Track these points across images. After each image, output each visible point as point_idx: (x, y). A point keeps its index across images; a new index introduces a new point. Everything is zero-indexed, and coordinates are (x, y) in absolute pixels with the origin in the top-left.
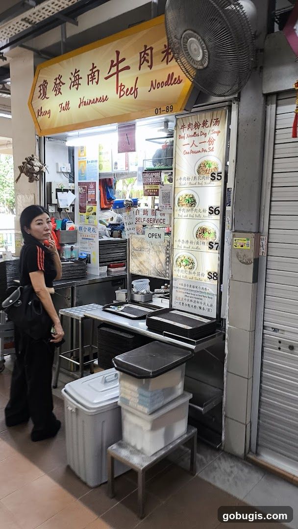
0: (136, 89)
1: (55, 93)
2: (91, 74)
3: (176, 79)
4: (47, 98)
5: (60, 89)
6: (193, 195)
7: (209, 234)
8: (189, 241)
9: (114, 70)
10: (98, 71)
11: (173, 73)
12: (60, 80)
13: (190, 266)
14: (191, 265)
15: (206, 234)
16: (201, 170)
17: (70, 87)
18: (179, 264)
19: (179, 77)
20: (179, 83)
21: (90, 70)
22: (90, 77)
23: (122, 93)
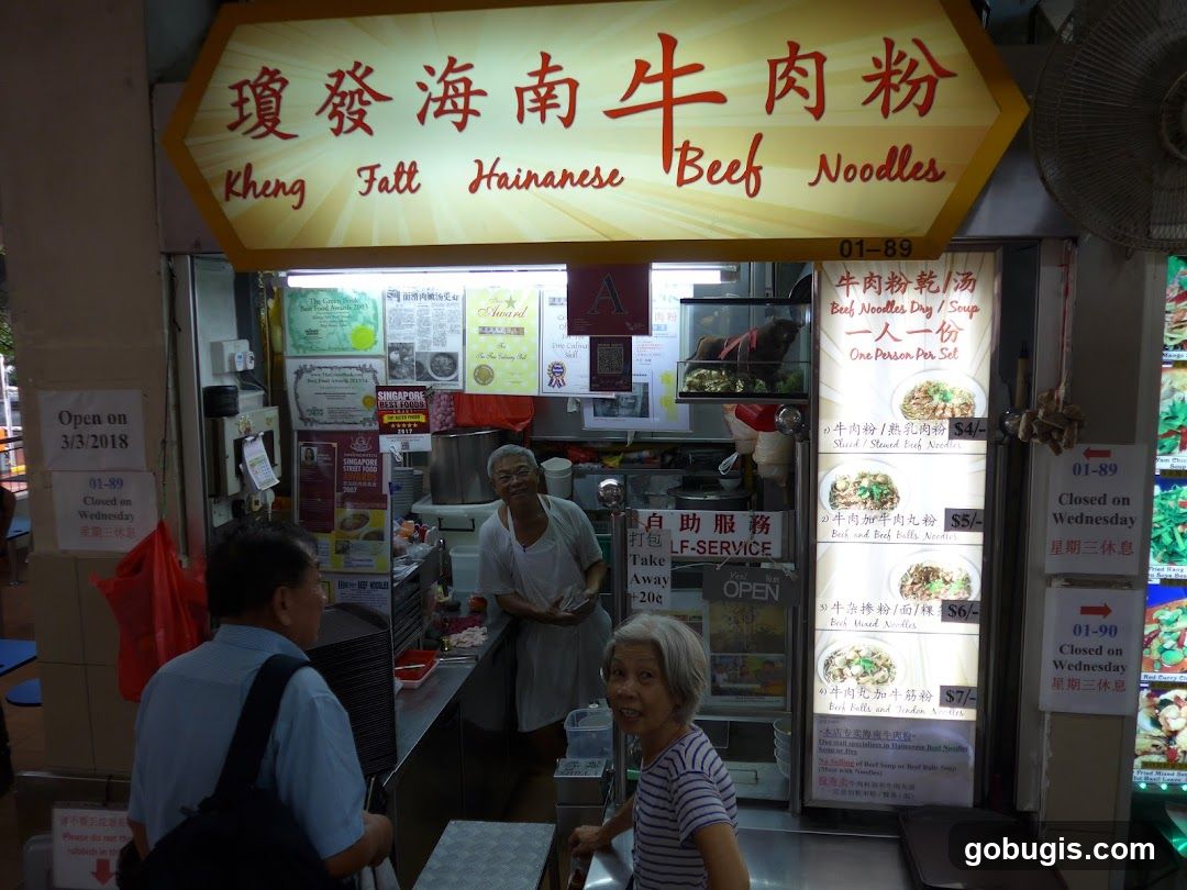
0: (753, 170)
1: (335, 123)
2: (534, 89)
3: (918, 166)
4: (285, 137)
5: (362, 113)
6: (886, 477)
7: (946, 582)
8: (876, 606)
9: (651, 92)
10: (573, 85)
11: (908, 149)
12: (359, 80)
13: (878, 676)
14: (882, 673)
15: (937, 585)
16: (915, 408)
17: (422, 117)
18: (837, 673)
19: (932, 162)
20: (929, 180)
21: (532, 74)
22: (529, 95)
23: (690, 172)
